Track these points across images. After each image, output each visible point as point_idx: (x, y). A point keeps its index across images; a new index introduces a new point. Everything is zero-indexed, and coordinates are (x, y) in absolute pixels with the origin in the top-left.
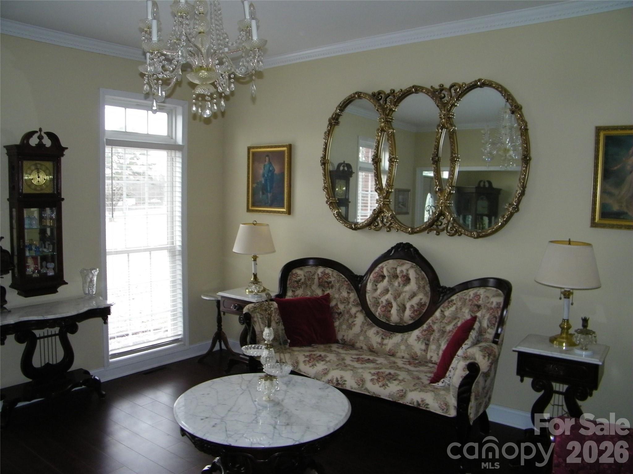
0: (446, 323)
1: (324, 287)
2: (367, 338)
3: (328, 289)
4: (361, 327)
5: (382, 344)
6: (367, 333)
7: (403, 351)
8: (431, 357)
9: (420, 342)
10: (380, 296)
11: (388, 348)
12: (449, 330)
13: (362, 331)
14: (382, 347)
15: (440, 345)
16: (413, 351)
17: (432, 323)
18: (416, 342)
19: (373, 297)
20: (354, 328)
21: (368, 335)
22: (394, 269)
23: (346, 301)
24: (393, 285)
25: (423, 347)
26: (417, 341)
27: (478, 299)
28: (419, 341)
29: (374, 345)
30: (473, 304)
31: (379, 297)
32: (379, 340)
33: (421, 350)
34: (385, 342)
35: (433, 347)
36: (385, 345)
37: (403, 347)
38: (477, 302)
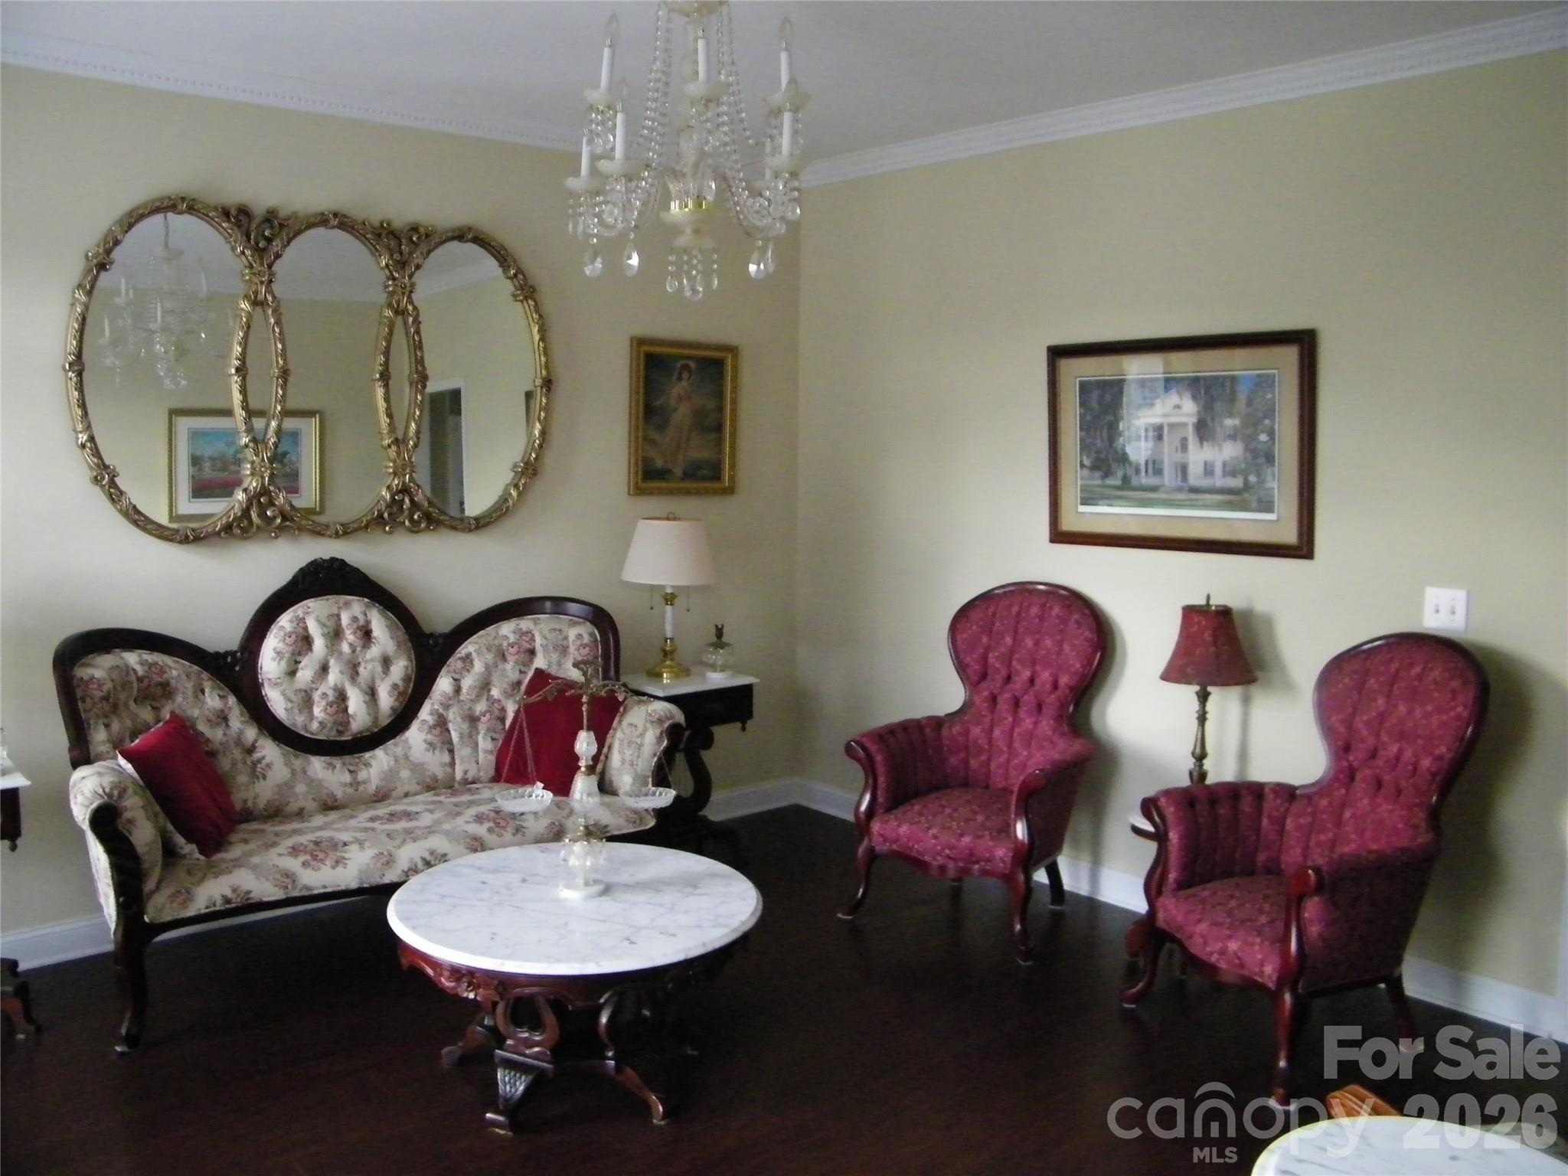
0: (472, 700)
1: (153, 698)
2: (311, 782)
3: (164, 701)
4: (286, 764)
5: (355, 784)
6: (309, 773)
7: (406, 781)
8: (466, 772)
9: (437, 752)
10: (313, 682)
11: (372, 787)
12: (480, 711)
13: (293, 772)
14: (357, 790)
15: (477, 745)
16: (427, 773)
17: (444, 710)
18: (430, 754)
19: (296, 691)
20: (269, 774)
21: (313, 776)
22: (336, 618)
23: (223, 718)
24: (341, 653)
25: (446, 758)
26: (431, 751)
27: (530, 640)
28: (434, 749)
29: (335, 793)
30: (521, 650)
31: (314, 686)
32: (347, 778)
33: (443, 765)
34: (362, 775)
35: (463, 752)
36: (364, 782)
37: (405, 774)
38: (530, 644)
